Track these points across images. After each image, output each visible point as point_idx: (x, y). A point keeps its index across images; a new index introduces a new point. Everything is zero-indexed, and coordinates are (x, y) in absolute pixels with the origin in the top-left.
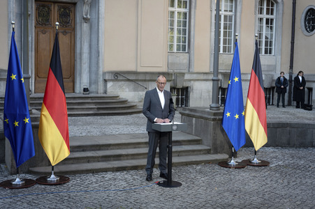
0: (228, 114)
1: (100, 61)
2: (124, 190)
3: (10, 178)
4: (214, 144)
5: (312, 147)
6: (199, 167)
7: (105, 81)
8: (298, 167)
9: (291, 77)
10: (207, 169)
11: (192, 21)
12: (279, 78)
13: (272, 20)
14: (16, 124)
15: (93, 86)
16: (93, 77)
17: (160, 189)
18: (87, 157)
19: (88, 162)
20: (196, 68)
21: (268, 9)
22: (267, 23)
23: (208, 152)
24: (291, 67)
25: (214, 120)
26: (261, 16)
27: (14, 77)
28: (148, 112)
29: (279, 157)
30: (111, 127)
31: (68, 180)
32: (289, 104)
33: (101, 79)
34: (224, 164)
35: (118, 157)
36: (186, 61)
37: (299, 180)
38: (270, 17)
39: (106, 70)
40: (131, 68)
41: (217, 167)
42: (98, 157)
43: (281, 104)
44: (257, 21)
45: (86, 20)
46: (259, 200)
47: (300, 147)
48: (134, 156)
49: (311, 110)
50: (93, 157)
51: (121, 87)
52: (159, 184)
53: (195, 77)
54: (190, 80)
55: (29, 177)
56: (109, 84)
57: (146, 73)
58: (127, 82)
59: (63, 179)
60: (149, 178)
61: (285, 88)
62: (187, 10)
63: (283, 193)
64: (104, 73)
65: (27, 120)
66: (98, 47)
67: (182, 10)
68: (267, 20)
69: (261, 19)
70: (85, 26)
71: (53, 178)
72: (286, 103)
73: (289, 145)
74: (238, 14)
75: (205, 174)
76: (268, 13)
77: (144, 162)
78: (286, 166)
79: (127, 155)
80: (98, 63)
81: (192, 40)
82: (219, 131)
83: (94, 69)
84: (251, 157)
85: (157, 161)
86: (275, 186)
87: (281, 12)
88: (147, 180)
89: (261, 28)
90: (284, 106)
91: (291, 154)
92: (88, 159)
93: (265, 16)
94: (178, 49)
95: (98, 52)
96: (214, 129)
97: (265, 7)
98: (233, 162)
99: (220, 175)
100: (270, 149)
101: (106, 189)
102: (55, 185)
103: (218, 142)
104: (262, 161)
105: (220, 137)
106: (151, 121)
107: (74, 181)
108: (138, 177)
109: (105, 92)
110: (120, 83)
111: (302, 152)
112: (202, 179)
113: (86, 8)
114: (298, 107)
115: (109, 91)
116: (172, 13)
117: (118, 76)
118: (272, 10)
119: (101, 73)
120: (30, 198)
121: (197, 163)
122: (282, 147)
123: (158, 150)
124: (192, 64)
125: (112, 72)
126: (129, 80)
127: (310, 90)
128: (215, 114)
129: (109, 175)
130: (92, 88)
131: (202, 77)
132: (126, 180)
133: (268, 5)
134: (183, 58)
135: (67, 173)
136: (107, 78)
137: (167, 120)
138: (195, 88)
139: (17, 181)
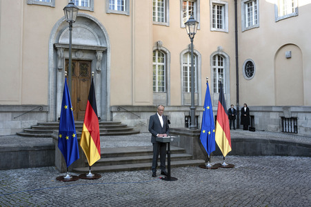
0: (204, 131)
1: (108, 99)
2: (139, 182)
3: (61, 175)
4: (195, 153)
5: (262, 155)
6: (186, 168)
7: (112, 112)
8: (255, 168)
9: (238, 108)
10: (192, 169)
11: (168, 71)
12: (230, 109)
13: (222, 69)
14: (67, 138)
15: (103, 116)
16: (103, 109)
17: (164, 182)
18: (111, 161)
19: (111, 165)
20: (172, 103)
21: (219, 62)
22: (219, 71)
23: (191, 158)
24: (238, 101)
25: (194, 136)
26: (215, 67)
27: (66, 107)
28: (152, 130)
29: (240, 162)
30: (121, 142)
31: (100, 176)
32: (238, 128)
33: (109, 111)
34: (203, 166)
35: (131, 162)
36: (165, 98)
37: (258, 177)
38: (220, 67)
39: (112, 105)
40: (129, 103)
41: (198, 168)
42: (117, 161)
43: (232, 127)
44: (212, 71)
45: (98, 71)
46: (234, 189)
47: (253, 156)
48: (141, 161)
49: (254, 131)
50: (114, 161)
51: (122, 116)
52: (162, 179)
53: (171, 109)
54: (168, 111)
55: (74, 174)
56: (114, 114)
57: (139, 106)
58: (126, 113)
59: (97, 175)
60: (154, 175)
61: (235, 116)
62: (164, 64)
63: (250, 184)
64: (111, 107)
65: (74, 136)
66: (106, 89)
67: (161, 64)
68: (219, 69)
69: (215, 69)
70: (98, 76)
71: (90, 174)
72: (236, 127)
73: (244, 154)
74: (199, 66)
75: (192, 173)
76: (219, 65)
77: (150, 165)
78: (246, 168)
79: (136, 160)
80: (106, 100)
81: (168, 84)
82: (197, 144)
83: (104, 104)
84: (220, 162)
85: (159, 164)
86: (242, 180)
87: (228, 64)
88: (153, 176)
89: (215, 75)
90: (234, 129)
91: (248, 160)
92: (111, 163)
93: (217, 67)
94: (159, 90)
95: (107, 93)
96: (194, 142)
97: (217, 61)
98: (209, 165)
99: (202, 173)
100: (232, 157)
101: (127, 182)
102: (92, 179)
103: (197, 151)
104: (229, 165)
105: (198, 148)
106: (154, 136)
107: (104, 177)
108: (147, 175)
109: (112, 120)
110: (122, 114)
111: (255, 159)
112: (190, 176)
113: (98, 64)
114: (244, 129)
115: (114, 119)
116: (155, 66)
117: (120, 109)
118: (222, 63)
119: (108, 106)
120: (79, 187)
121: (184, 166)
122: (240, 155)
123: (159, 157)
124: (169, 100)
125: (116, 106)
126: (127, 111)
127: (253, 117)
128: (194, 132)
129: (126, 173)
130: (103, 117)
131: (176, 109)
132: (138, 176)
133: (219, 60)
134: (163, 96)
135: (98, 171)
136: (113, 110)
137: (165, 135)
138: (171, 116)
139: (68, 176)
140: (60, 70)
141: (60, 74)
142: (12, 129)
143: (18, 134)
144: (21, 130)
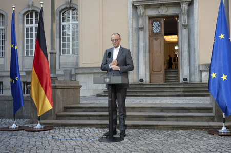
1: (196, 56)
7: (201, 72)
33: (197, 71)
39: (202, 63)
45: (185, 26)
56: (204, 74)
64: (199, 66)
70: (185, 31)
71: (39, 126)
113: (184, 17)
115: (203, 79)
140: (142, 28)
141: (141, 33)
142: (94, 90)
143: (98, 96)
144: (102, 92)
